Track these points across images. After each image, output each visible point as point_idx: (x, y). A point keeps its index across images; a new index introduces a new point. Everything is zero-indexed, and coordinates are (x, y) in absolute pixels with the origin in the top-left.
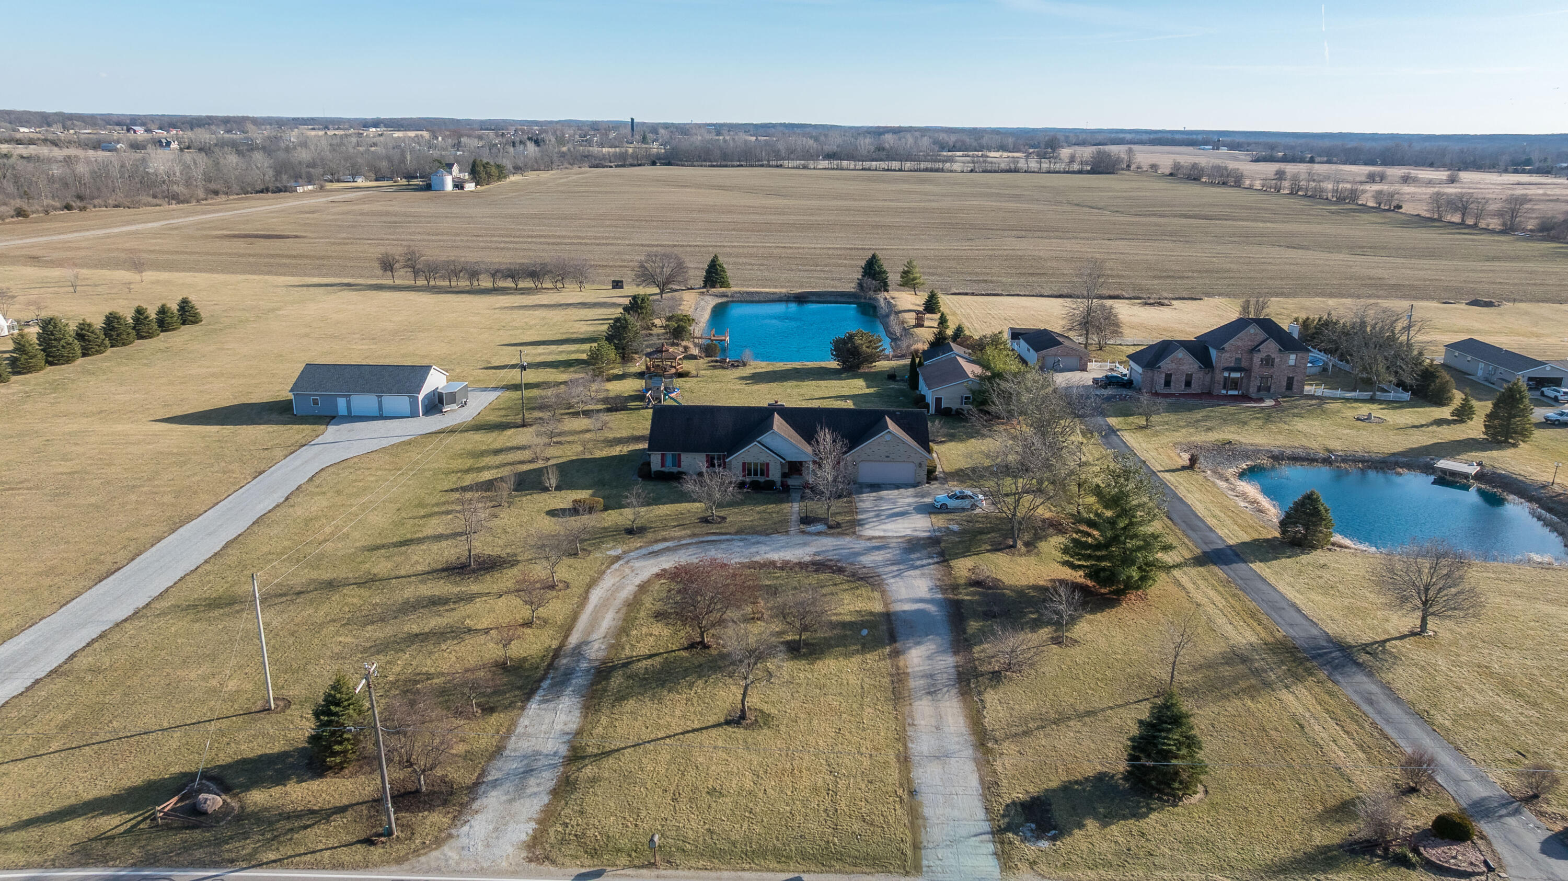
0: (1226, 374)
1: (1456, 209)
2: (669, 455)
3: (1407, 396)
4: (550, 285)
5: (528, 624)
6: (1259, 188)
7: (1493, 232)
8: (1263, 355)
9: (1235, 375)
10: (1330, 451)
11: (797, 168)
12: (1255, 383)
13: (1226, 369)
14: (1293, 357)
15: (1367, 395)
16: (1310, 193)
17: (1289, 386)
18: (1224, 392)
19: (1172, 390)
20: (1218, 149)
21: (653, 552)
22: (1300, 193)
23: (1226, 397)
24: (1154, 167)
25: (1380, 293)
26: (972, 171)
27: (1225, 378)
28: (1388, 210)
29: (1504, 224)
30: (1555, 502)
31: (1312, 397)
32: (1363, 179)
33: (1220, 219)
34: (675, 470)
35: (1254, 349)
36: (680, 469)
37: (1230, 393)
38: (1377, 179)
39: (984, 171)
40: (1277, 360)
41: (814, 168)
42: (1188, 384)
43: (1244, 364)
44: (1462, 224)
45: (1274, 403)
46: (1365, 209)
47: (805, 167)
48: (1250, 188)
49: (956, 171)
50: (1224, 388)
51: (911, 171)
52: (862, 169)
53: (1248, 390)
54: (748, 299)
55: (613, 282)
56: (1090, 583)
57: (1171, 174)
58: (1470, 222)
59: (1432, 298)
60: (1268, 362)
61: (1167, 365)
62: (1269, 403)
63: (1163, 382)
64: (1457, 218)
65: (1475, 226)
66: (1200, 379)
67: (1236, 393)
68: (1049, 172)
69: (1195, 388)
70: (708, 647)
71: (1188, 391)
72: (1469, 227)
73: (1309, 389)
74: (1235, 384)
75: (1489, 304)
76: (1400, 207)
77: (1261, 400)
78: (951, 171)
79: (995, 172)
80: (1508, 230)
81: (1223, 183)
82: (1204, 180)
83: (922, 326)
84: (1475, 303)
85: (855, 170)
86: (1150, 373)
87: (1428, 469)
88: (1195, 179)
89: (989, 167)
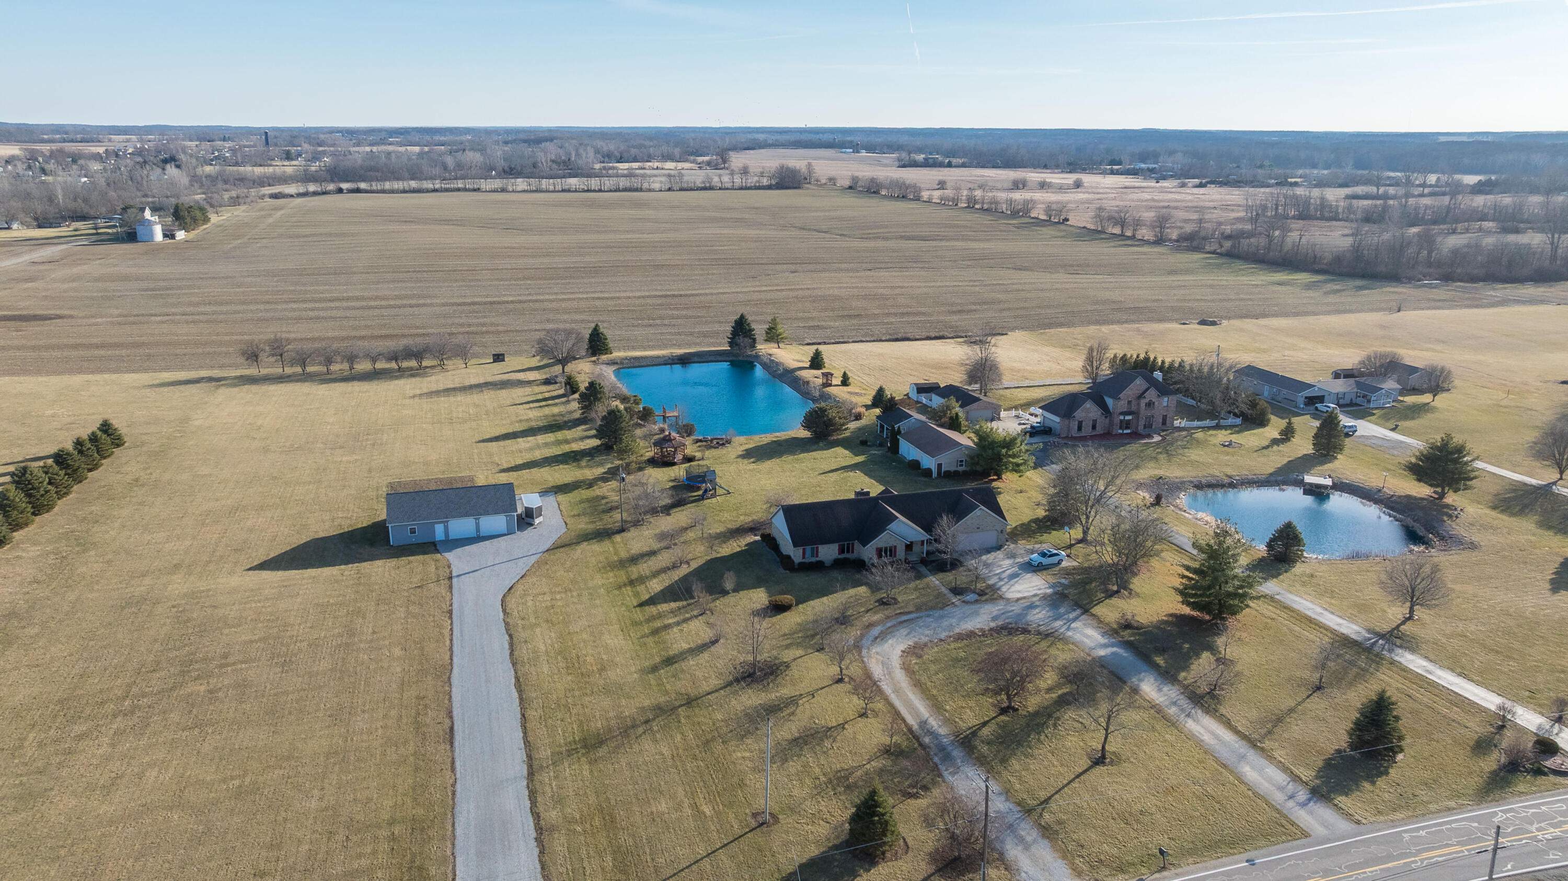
0: (1122, 417)
1: (1115, 224)
2: (808, 548)
3: (1238, 421)
4: (434, 363)
5: (863, 715)
6: (938, 201)
7: (1148, 243)
8: (1147, 400)
9: (1129, 418)
10: (1230, 477)
11: (495, 191)
12: (1142, 423)
13: (1122, 413)
14: (1166, 399)
15: (1214, 423)
16: (986, 206)
17: (1164, 423)
18: (1120, 431)
19: (1083, 434)
20: (858, 152)
21: (876, 638)
22: (977, 206)
23: (1122, 434)
24: (832, 180)
25: (1132, 317)
26: (669, 190)
27: (1121, 421)
28: (1059, 223)
29: (1156, 236)
30: (1392, 502)
31: (1180, 429)
32: (1006, 185)
33: (935, 240)
34: (814, 560)
35: (1141, 396)
36: (818, 559)
37: (1125, 432)
38: (1021, 186)
39: (681, 189)
40: (1156, 404)
41: (513, 191)
42: (1094, 427)
43: (1134, 408)
44: (1122, 236)
45: (1160, 438)
46: (1039, 222)
47: (503, 190)
48: (929, 201)
49: (653, 190)
50: (1121, 428)
51: (611, 191)
52: (563, 191)
53: (1137, 428)
54: (637, 364)
55: (494, 355)
56: (1195, 613)
57: (850, 188)
58: (1129, 233)
59: (1169, 320)
60: (1150, 404)
61: (1079, 414)
62: (1157, 438)
63: (1076, 427)
64: (1117, 230)
65: (1133, 237)
66: (1102, 423)
67: (1128, 431)
68: (741, 188)
69: (1099, 431)
70: (1017, 710)
71: (1094, 433)
72: (1128, 238)
73: (1177, 423)
74: (1127, 424)
75: (1213, 323)
76: (1067, 220)
77: (1149, 436)
78: (650, 190)
79: (691, 189)
80: (1159, 241)
81: (903, 197)
82: (883, 193)
83: (830, 385)
84: (1203, 322)
85: (554, 191)
86: (1067, 422)
87: (1300, 483)
88: (874, 192)
89: (685, 185)
